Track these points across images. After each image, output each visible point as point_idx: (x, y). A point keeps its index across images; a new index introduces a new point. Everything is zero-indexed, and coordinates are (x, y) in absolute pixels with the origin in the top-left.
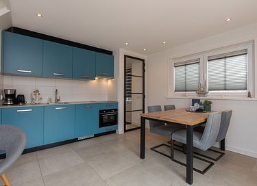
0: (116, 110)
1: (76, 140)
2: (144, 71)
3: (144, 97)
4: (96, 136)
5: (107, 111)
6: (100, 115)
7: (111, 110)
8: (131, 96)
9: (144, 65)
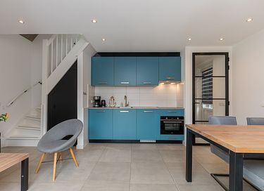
0: (182, 118)
1: (138, 142)
2: (227, 68)
3: (227, 103)
4: (158, 142)
5: (169, 118)
6: (162, 122)
7: (175, 118)
8: (211, 103)
9: (227, 60)
